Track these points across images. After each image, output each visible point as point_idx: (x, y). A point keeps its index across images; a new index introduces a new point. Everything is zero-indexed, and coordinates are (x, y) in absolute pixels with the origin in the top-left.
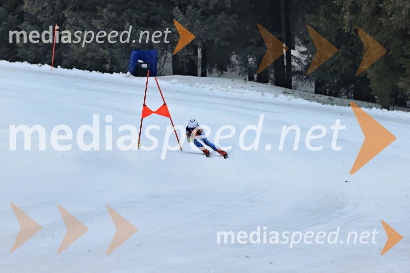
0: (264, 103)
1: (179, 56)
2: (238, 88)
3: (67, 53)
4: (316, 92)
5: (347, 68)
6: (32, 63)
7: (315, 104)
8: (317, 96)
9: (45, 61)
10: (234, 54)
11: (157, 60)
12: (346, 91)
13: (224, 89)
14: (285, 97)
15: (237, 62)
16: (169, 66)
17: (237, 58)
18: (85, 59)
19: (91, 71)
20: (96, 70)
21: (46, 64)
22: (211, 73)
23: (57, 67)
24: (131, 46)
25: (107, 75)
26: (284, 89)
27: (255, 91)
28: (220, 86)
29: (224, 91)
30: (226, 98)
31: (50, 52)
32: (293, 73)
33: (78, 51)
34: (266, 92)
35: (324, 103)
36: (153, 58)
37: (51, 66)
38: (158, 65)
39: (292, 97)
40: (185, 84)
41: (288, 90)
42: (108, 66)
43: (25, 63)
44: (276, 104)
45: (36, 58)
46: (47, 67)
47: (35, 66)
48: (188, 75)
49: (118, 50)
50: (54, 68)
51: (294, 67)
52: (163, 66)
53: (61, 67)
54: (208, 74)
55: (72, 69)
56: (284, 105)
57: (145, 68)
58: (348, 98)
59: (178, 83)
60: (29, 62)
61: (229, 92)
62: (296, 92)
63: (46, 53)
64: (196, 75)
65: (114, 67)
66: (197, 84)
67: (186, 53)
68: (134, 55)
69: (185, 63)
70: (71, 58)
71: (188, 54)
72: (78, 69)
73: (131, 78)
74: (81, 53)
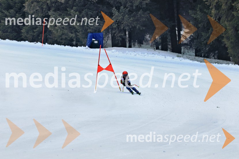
0: (166, 62)
1: (116, 36)
2: (151, 54)
3: (51, 36)
4: (196, 56)
5: (214, 41)
6: (30, 42)
7: (196, 62)
8: (197, 58)
9: (38, 41)
10: (148, 34)
11: (103, 38)
12: (213, 54)
13: (143, 55)
14: (179, 58)
15: (149, 39)
16: (110, 42)
17: (149, 36)
18: (62, 39)
19: (65, 46)
20: (68, 45)
21: (39, 42)
22: (134, 45)
23: (45, 44)
24: (88, 31)
25: (74, 48)
26: (177, 54)
27: (161, 56)
28: (140, 53)
29: (143, 56)
30: (144, 60)
31: (41, 35)
32: (182, 44)
33: (57, 34)
34: (168, 56)
35: (201, 62)
36: (101, 37)
37: (42, 43)
38: (104, 41)
39: (182, 58)
40: (120, 52)
41: (180, 55)
42: (74, 43)
43: (27, 42)
44: (173, 63)
45: (33, 39)
46: (39, 44)
47: (32, 44)
48: (121, 47)
49: (80, 33)
50: (43, 45)
51: (183, 41)
52: (106, 42)
53: (48, 44)
54: (132, 46)
55: (54, 45)
56: (178, 63)
57: (96, 43)
58: (215, 59)
59: (116, 52)
60: (29, 41)
61: (146, 56)
62: (185, 56)
63: (38, 36)
64: (126, 47)
65: (78, 43)
66: (127, 52)
67: (120, 35)
68: (90, 36)
69: (119, 40)
70: (54, 38)
71: (121, 35)
72: (57, 45)
73: (89, 49)
74: (59, 36)
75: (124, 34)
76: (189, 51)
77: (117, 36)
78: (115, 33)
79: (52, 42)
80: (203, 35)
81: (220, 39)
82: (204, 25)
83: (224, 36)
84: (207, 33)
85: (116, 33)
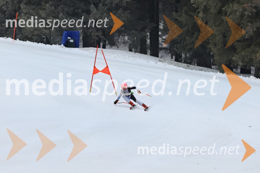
0: (149, 67)
2: (131, 57)
5: (198, 47)
7: (181, 69)
9: (8, 36)
10: (127, 36)
12: (197, 61)
14: (162, 64)
15: (128, 41)
18: (33, 35)
19: (38, 43)
20: (42, 43)
21: (9, 38)
23: (16, 40)
29: (123, 59)
33: (29, 30)
36: (77, 36)
37: (13, 39)
39: (166, 64)
44: (157, 68)
46: (10, 40)
47: (2, 39)
53: (19, 40)
55: (26, 41)
57: (72, 42)
58: (198, 66)
59: (94, 53)
61: (126, 59)
62: (167, 61)
67: (96, 34)
68: (65, 34)
69: (95, 40)
70: (24, 34)
71: (98, 35)
72: (30, 42)
73: (64, 48)
74: (31, 31)
75: (101, 34)
76: (168, 56)
77: (94, 35)
78: (91, 32)
79: (22, 39)
80: (187, 39)
81: (205, 45)
82: (188, 29)
83: (210, 42)
84: (191, 37)
85: (93, 32)
